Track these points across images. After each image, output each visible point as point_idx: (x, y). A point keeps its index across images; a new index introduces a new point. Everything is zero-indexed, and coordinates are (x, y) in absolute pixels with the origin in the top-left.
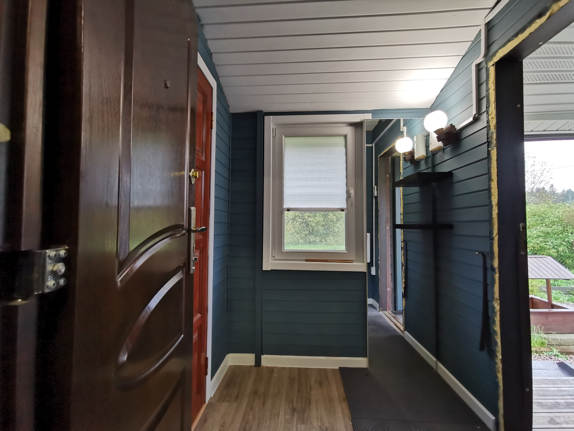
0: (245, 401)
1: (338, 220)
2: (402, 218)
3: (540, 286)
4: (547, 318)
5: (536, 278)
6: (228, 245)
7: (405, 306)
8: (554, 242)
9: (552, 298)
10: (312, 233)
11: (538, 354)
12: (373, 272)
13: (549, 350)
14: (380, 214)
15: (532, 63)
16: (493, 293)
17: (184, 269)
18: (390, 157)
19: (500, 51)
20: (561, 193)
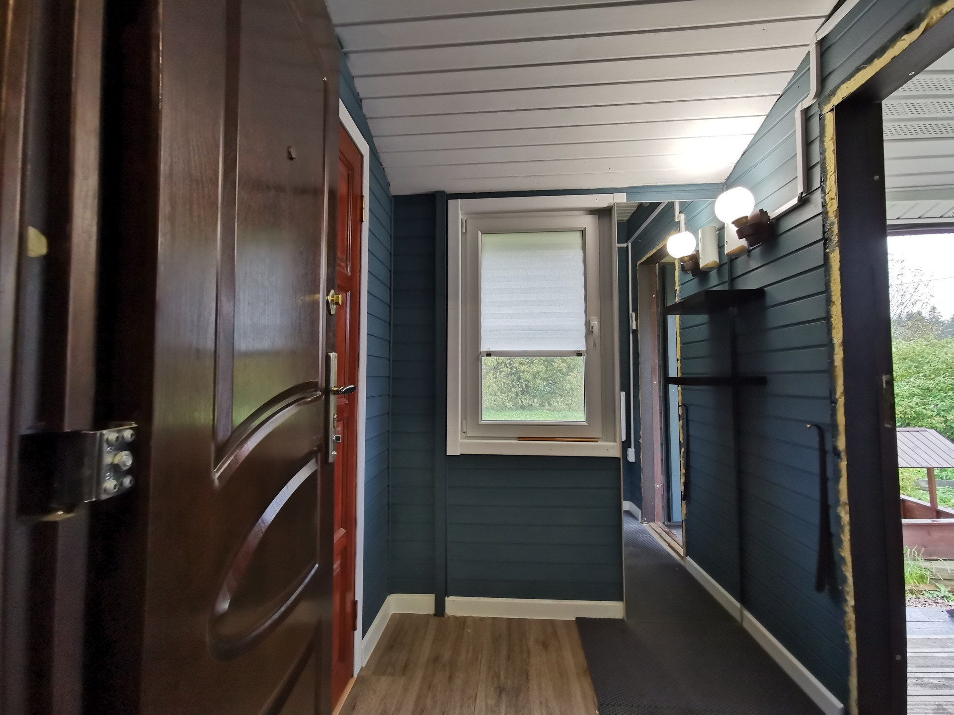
0: (419, 674)
1: (570, 369)
2: (679, 365)
3: (916, 479)
4: (929, 534)
5: (909, 466)
6: (388, 413)
7: (686, 514)
8: (940, 405)
9: (938, 500)
10: (527, 392)
11: (914, 596)
12: (631, 458)
13: (932, 588)
14: (641, 359)
15: (897, 106)
16: (837, 492)
17: (319, 456)
18: (657, 265)
19: (843, 86)
20: (948, 321)
